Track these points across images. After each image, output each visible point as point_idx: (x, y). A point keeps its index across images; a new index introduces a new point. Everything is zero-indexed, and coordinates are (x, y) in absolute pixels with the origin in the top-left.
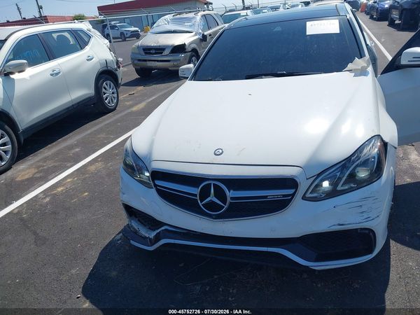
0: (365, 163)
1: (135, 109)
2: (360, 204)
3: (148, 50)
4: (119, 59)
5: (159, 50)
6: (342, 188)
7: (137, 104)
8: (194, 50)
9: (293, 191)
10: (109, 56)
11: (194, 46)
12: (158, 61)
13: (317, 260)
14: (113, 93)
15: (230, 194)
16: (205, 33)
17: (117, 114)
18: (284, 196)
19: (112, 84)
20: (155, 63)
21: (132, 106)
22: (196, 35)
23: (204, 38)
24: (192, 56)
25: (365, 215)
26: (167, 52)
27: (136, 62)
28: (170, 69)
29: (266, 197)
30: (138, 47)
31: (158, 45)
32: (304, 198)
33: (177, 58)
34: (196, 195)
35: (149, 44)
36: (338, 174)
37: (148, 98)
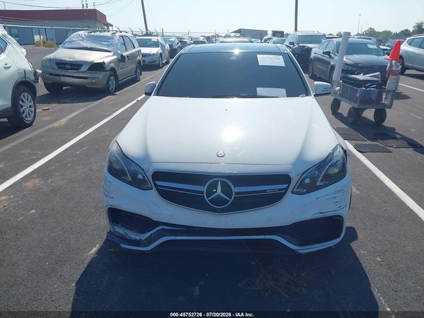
0: (334, 165)
1: (56, 125)
2: (333, 196)
3: (62, 64)
4: (38, 71)
5: (76, 66)
6: (320, 184)
7: (56, 120)
8: (113, 70)
9: (287, 186)
10: (27, 66)
11: (112, 65)
12: (73, 77)
13: (301, 245)
14: (30, 107)
15: (235, 190)
16: (124, 54)
17: (36, 129)
18: (280, 190)
19: (30, 97)
20: (70, 79)
21: (51, 122)
22: (114, 55)
23: (122, 59)
24: (110, 76)
25: (339, 205)
26: (84, 68)
27: (47, 76)
28: (87, 86)
29: (265, 191)
30: (50, 60)
31: (74, 60)
32: (293, 192)
33: (96, 76)
34: (202, 192)
35: (64, 59)
36: (317, 172)
37: (67, 115)
